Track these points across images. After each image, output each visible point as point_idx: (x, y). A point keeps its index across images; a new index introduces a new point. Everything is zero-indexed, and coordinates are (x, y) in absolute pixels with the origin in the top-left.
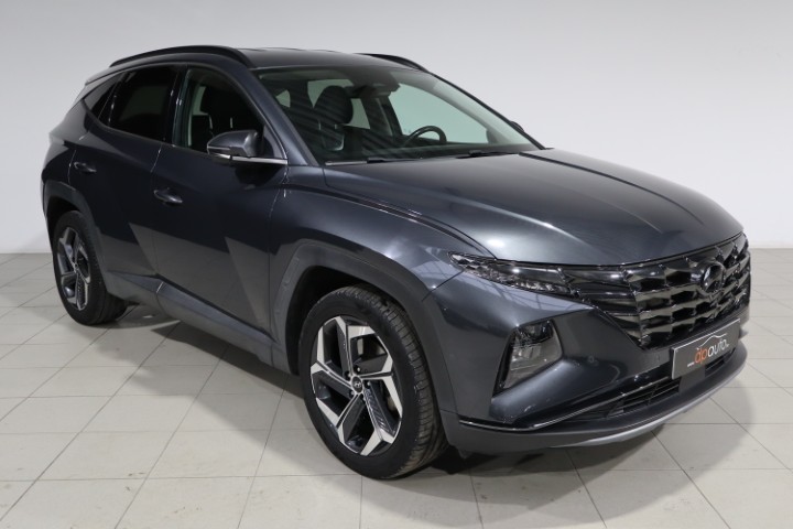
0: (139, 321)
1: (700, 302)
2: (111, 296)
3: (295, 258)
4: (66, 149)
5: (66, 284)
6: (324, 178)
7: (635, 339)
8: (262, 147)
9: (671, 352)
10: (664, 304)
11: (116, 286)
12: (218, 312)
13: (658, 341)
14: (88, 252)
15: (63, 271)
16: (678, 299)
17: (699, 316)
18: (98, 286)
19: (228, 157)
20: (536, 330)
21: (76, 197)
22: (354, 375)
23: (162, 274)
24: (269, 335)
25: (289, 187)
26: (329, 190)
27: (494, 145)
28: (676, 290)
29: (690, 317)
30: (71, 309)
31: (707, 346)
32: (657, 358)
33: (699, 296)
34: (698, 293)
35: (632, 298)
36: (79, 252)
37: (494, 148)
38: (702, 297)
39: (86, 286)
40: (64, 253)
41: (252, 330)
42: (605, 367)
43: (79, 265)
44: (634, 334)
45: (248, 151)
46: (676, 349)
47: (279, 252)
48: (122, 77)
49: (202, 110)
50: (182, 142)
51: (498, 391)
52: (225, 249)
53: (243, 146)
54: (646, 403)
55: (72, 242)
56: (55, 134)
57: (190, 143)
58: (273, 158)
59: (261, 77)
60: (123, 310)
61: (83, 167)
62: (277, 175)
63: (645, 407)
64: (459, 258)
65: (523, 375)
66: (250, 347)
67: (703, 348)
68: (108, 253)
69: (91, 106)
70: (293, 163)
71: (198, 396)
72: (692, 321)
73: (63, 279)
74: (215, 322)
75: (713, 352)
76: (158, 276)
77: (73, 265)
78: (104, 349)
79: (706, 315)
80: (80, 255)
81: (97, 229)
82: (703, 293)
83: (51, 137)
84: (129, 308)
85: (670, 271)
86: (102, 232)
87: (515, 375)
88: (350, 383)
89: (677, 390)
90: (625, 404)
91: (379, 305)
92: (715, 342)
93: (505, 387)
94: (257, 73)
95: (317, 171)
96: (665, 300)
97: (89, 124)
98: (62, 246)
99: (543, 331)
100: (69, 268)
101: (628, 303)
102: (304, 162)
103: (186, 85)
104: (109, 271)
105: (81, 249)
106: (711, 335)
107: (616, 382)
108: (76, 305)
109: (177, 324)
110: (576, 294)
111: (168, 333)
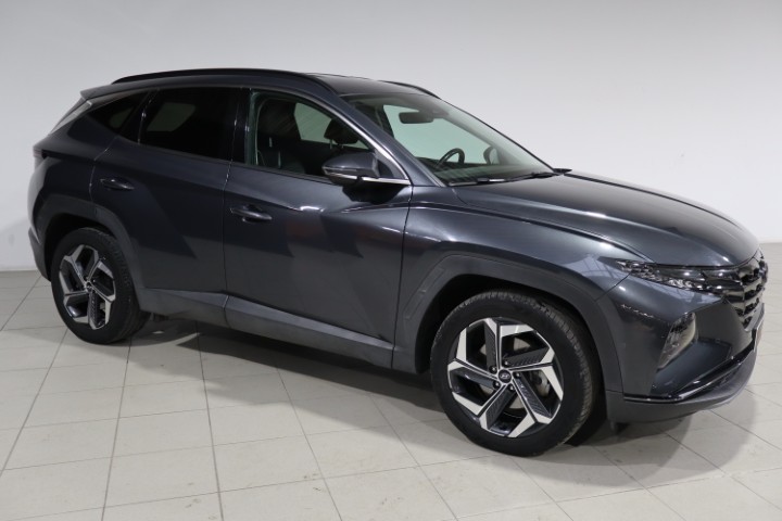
3: (438, 269)
5: (70, 304)
6: (458, 197)
7: (742, 323)
14: (113, 269)
15: (66, 292)
18: (127, 304)
19: (355, 177)
21: (102, 215)
22: (502, 368)
30: (78, 329)
35: (743, 290)
36: (98, 270)
39: (108, 305)
43: (94, 284)
57: (257, 162)
58: (394, 178)
61: (112, 184)
62: (401, 194)
64: (624, 264)
65: (672, 356)
66: (358, 353)
77: (85, 283)
80: (99, 273)
88: (497, 375)
91: (538, 306)
93: (660, 367)
98: (67, 265)
100: (78, 288)
104: (147, 287)
105: (102, 267)
108: (87, 325)
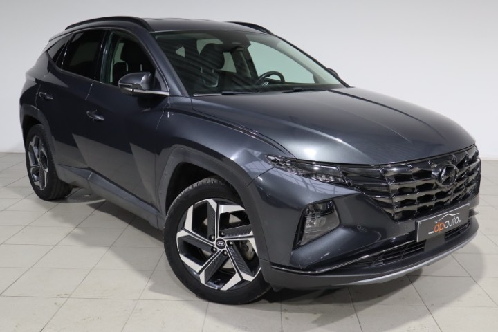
0: (80, 198)
1: (438, 191)
2: (62, 182)
3: (171, 157)
4: (35, 84)
5: (33, 172)
6: (192, 104)
7: (390, 214)
8: (153, 84)
9: (416, 224)
10: (412, 191)
11: (65, 175)
12: (126, 193)
13: (406, 216)
14: (47, 153)
15: (32, 165)
16: (421, 188)
17: (438, 201)
18: (53, 174)
19: (131, 90)
20: (323, 206)
21: (40, 116)
22: (219, 237)
23: (91, 167)
24: (156, 209)
25: (171, 110)
26: (195, 112)
27: (317, 84)
28: (420, 182)
29: (432, 201)
30: (36, 189)
31: (444, 221)
32: (407, 227)
33: (437, 187)
34: (437, 185)
35: (387, 187)
36: (42, 152)
37: (317, 87)
38: (440, 188)
39: (46, 175)
40: (33, 152)
41: (146, 205)
42: (371, 232)
43: (41, 161)
44: (389, 211)
45: (144, 86)
46: (419, 222)
47: (162, 154)
48: (71, 36)
49: (121, 59)
50: (106, 80)
51: (296, 246)
52: (130, 151)
53: (140, 83)
54: (399, 258)
55: (37, 145)
56: (29, 74)
57: (111, 81)
58: (161, 90)
59: (156, 37)
60: (70, 191)
61: (44, 96)
62: (163, 102)
63: (399, 261)
64: (272, 158)
65: (314, 237)
66: (144, 216)
67: (441, 222)
68: (60, 153)
69: (52, 56)
70: (173, 95)
71: (110, 247)
72: (432, 203)
73: (32, 169)
74: (124, 200)
75: (449, 225)
76: (89, 169)
77: (38, 160)
78: (55, 216)
79: (444, 200)
80: (42, 154)
81: (53, 137)
82: (440, 184)
83: (26, 76)
84: (74, 190)
85: (417, 169)
86: (56, 139)
87: (307, 236)
88: (214, 243)
89: (423, 250)
90: (384, 258)
92: (450, 218)
93: (302, 244)
94: (154, 35)
95: (187, 100)
96: (413, 189)
97: (50, 68)
98: (32, 147)
99: (327, 207)
100: (36, 162)
101: (385, 190)
102: (180, 94)
103: (110, 41)
104: (60, 165)
105: (43, 150)
106: (447, 214)
107: (379, 242)
108: (39, 187)
109: (104, 202)
110: (349, 183)
111: (98, 207)
